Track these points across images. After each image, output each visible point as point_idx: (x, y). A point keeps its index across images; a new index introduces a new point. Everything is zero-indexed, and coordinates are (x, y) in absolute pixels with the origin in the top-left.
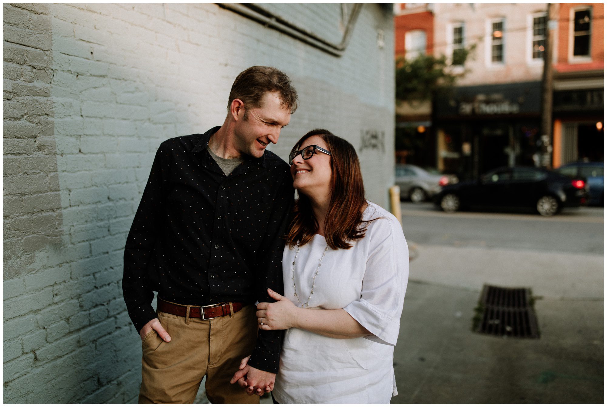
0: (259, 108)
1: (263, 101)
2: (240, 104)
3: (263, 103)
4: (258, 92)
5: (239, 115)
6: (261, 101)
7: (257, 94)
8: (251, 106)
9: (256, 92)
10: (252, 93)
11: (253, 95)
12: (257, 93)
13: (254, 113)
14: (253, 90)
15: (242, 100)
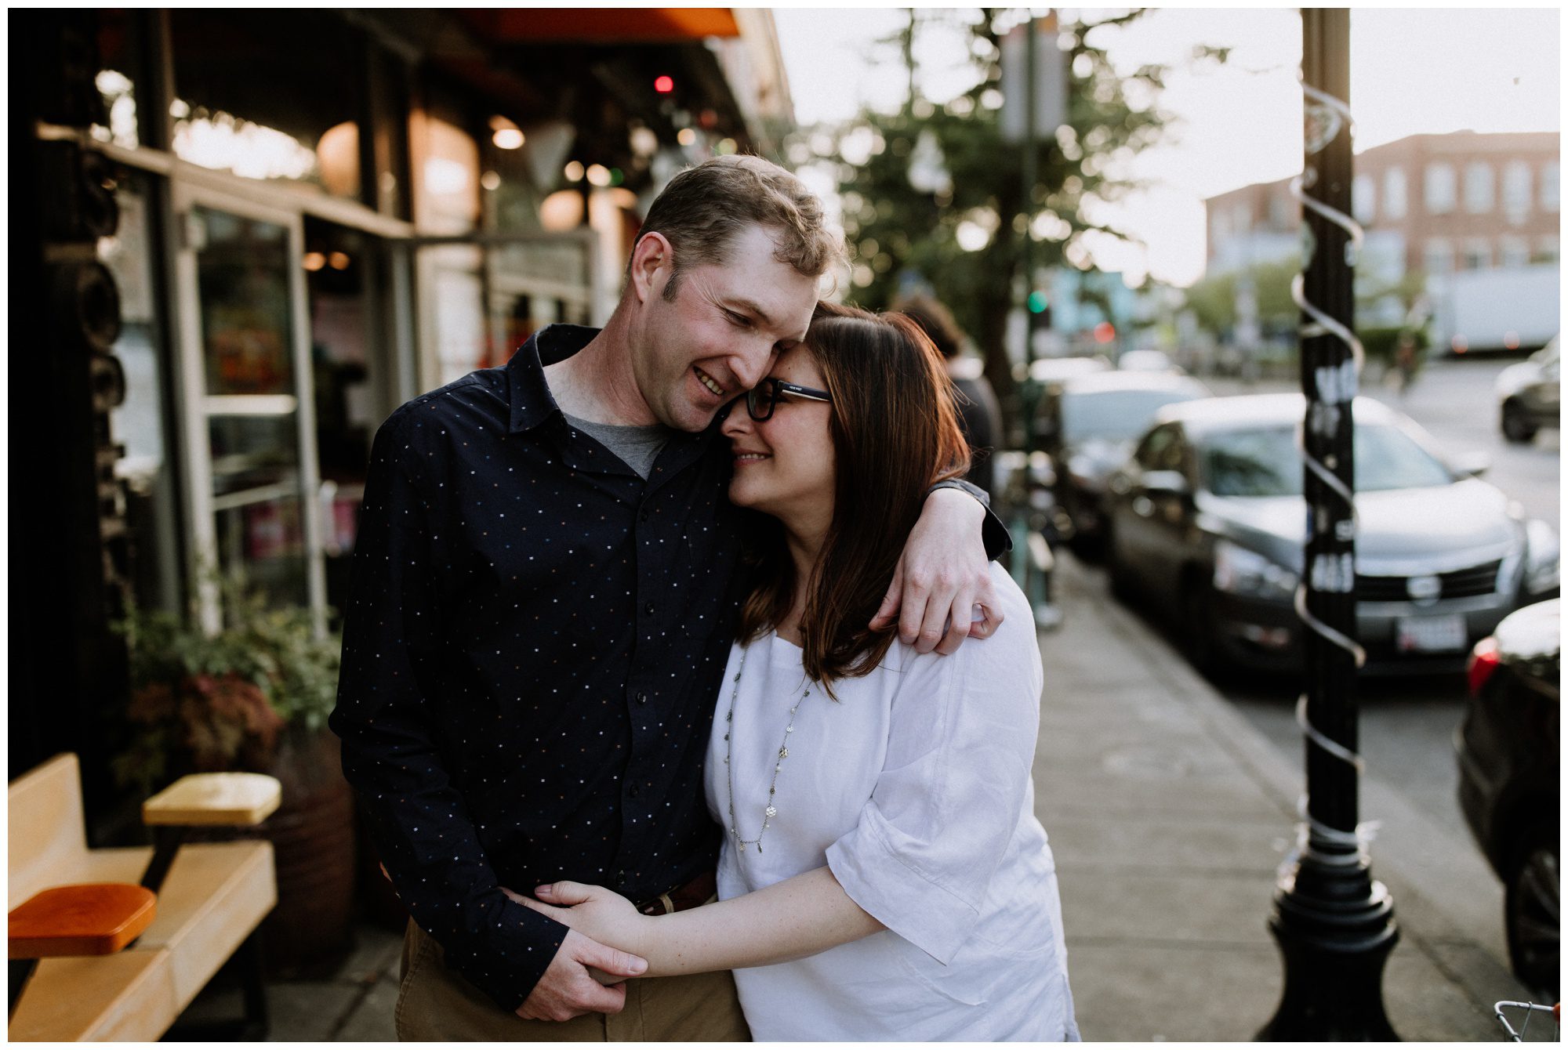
0: (717, 265)
1: (732, 246)
2: (661, 249)
3: (733, 251)
4: (724, 218)
5: (653, 285)
6: (725, 246)
7: (717, 222)
8: (694, 258)
9: (716, 216)
10: (704, 218)
11: (706, 225)
12: (717, 219)
13: (699, 281)
14: (708, 211)
15: (669, 240)
